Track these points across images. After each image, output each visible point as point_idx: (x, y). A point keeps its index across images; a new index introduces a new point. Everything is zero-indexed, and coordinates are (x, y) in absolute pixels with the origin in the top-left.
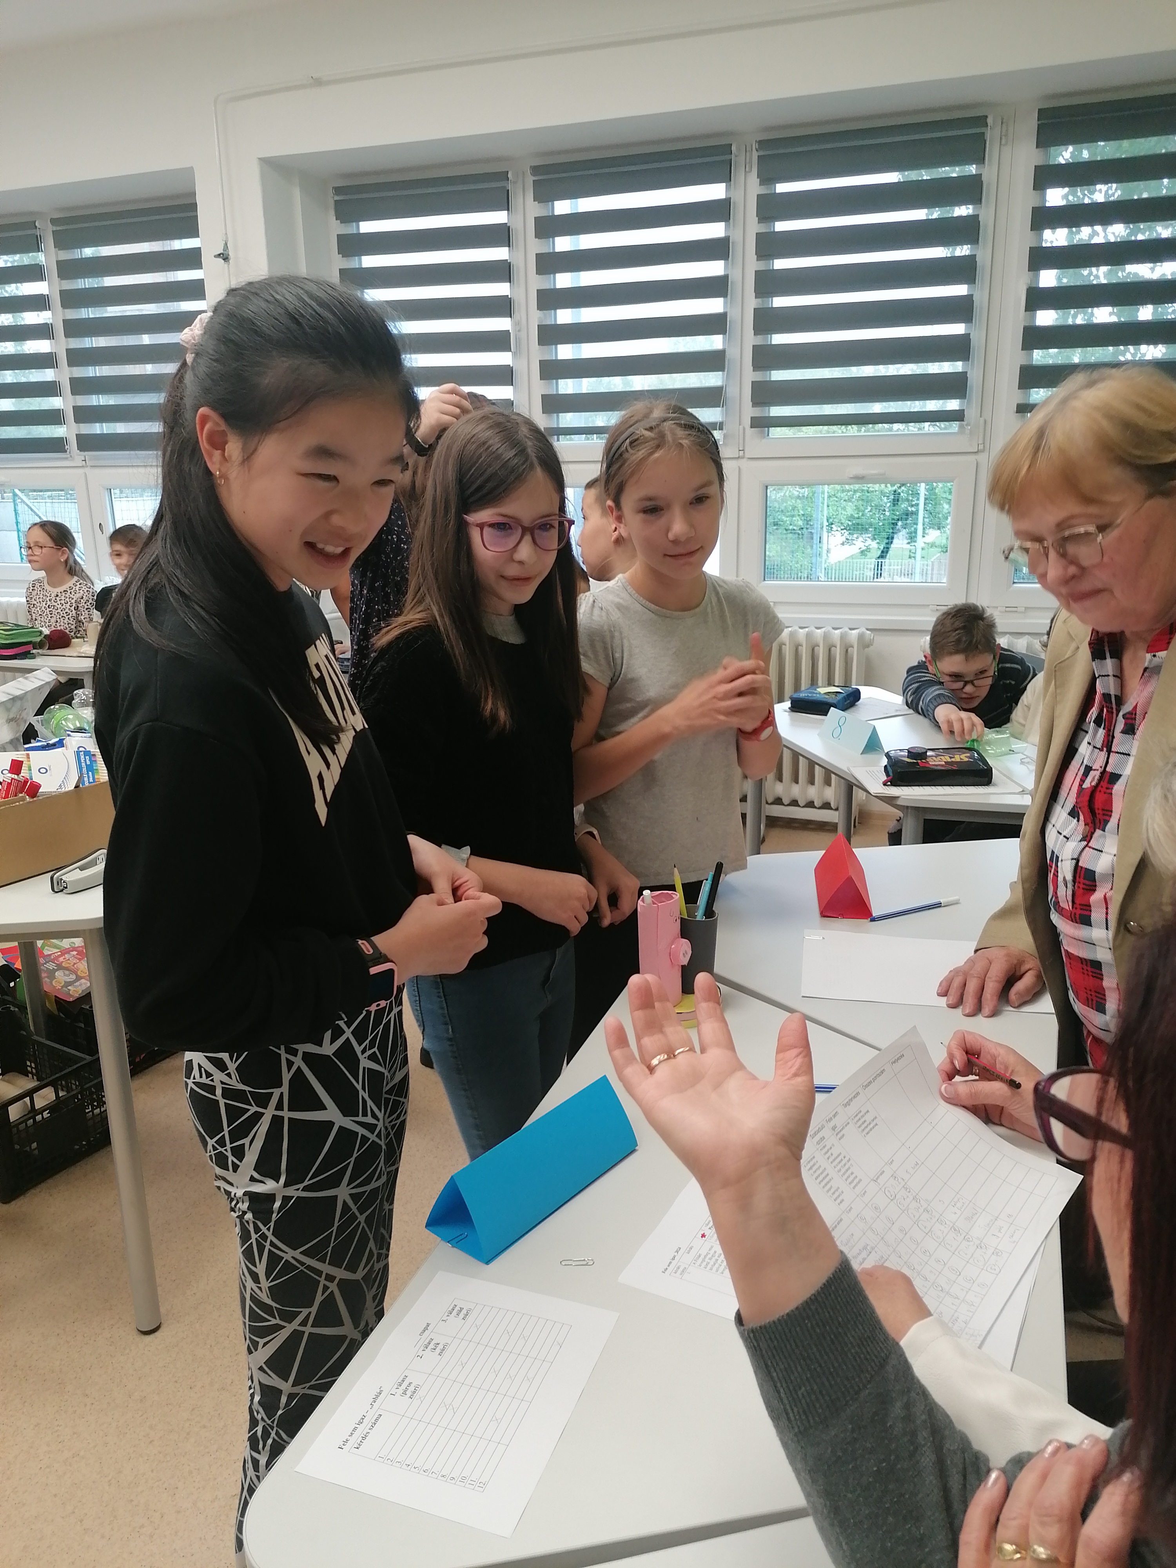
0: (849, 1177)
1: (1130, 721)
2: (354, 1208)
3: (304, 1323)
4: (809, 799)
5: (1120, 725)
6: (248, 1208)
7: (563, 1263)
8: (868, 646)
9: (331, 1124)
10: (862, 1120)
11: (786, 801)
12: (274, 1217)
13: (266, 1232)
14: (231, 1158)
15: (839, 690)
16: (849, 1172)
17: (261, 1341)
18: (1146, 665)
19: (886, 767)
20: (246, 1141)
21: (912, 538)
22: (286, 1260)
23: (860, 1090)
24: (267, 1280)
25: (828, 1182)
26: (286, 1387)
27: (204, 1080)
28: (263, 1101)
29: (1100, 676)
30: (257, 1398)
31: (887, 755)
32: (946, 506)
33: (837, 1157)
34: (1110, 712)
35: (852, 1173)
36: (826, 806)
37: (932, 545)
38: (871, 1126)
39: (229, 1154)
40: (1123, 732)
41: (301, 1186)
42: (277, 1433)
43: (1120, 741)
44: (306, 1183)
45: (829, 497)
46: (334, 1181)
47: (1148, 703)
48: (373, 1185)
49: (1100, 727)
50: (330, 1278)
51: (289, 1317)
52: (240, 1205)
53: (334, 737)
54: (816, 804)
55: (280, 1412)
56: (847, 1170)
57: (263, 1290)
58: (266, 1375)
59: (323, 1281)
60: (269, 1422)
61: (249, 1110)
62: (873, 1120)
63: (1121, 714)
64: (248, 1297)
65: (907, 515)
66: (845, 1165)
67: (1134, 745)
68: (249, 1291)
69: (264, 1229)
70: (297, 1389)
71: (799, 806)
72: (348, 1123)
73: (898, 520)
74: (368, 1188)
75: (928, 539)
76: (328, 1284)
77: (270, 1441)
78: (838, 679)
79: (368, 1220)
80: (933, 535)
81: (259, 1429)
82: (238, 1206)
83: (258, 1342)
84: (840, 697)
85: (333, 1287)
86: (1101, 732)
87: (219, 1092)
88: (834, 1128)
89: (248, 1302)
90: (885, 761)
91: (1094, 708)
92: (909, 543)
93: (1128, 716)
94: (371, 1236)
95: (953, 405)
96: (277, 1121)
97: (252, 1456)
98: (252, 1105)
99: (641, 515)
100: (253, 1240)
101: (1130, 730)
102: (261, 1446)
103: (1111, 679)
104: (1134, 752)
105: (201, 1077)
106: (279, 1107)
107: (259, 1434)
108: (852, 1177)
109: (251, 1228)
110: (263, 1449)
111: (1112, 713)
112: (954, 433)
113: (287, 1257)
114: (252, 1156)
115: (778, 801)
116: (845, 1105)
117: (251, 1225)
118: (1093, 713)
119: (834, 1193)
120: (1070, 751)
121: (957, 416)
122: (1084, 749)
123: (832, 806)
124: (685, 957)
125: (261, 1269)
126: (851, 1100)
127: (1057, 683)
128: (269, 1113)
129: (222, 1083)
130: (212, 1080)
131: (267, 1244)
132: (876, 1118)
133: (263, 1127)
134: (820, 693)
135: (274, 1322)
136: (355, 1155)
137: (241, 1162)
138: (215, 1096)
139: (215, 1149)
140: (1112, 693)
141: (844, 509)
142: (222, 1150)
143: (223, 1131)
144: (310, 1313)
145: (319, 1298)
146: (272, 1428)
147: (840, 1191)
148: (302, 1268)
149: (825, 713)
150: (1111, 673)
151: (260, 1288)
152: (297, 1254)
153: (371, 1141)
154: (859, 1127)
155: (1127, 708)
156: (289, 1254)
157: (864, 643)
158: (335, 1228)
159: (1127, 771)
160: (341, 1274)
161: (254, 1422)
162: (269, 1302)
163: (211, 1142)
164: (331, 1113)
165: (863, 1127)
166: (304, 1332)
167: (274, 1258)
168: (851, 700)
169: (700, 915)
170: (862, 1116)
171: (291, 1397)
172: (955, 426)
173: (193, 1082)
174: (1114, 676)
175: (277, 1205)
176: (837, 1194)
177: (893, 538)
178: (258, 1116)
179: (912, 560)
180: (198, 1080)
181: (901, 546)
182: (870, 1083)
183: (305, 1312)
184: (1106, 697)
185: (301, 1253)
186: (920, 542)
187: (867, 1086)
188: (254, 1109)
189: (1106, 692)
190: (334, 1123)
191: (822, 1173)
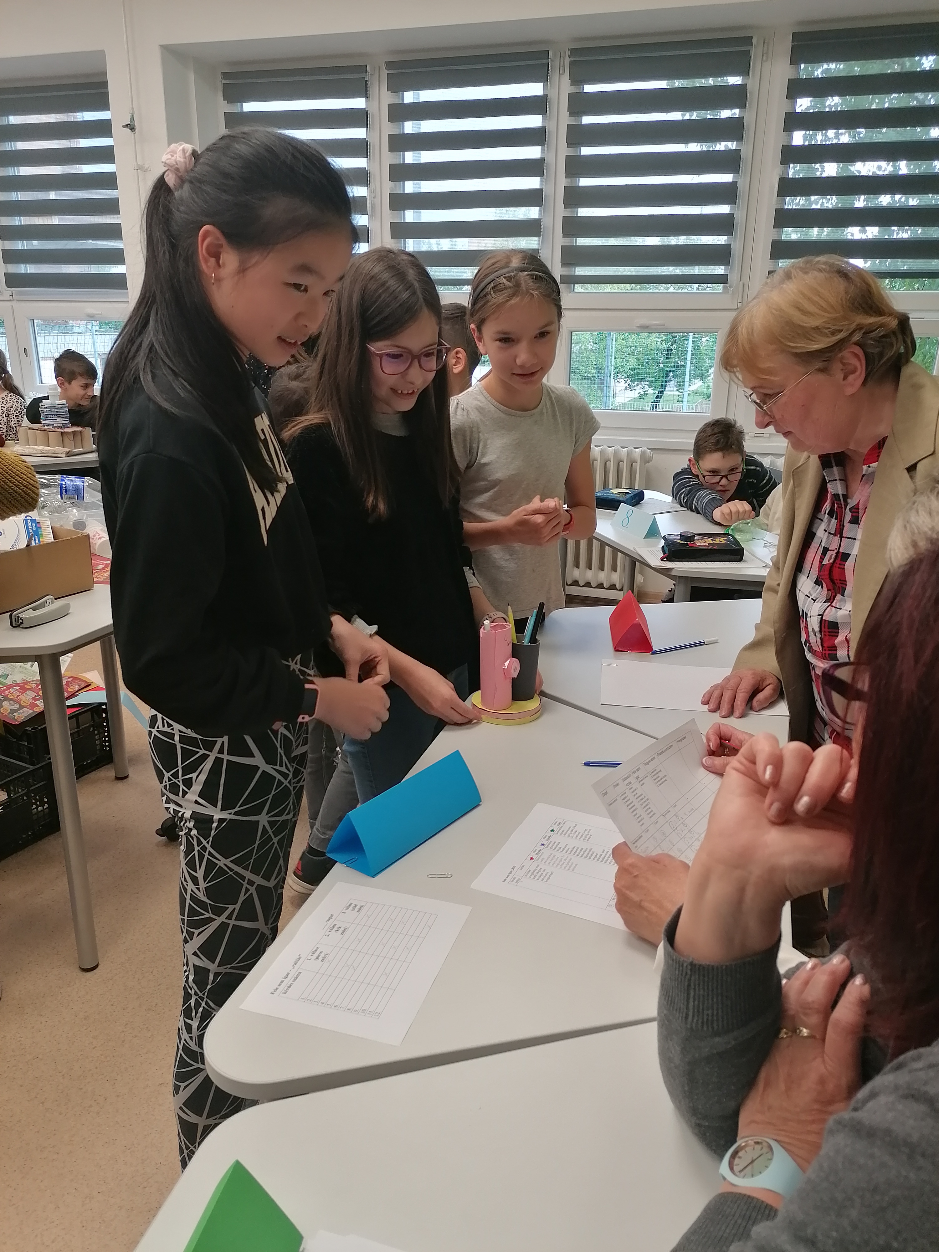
0: (647, 810)
1: (854, 514)
2: (270, 832)
3: (229, 917)
4: (600, 582)
5: (848, 516)
6: (193, 826)
7: (430, 876)
8: (648, 462)
9: (257, 768)
10: (657, 776)
11: (581, 584)
12: (213, 833)
13: (206, 845)
14: (182, 787)
15: (627, 491)
16: (648, 807)
17: (196, 932)
18: (864, 473)
19: (663, 547)
20: (194, 775)
21: (680, 386)
22: (220, 866)
23: (655, 756)
24: (205, 882)
25: (635, 810)
26: (213, 967)
27: (166, 729)
28: (210, 746)
29: (829, 481)
30: (191, 978)
31: (664, 538)
32: (708, 361)
33: (640, 796)
34: (840, 507)
35: (650, 808)
36: (613, 587)
37: (695, 393)
38: (663, 780)
39: (181, 784)
40: (850, 522)
41: (233, 811)
42: (207, 1003)
43: (848, 529)
44: (237, 809)
45: (616, 351)
46: (257, 810)
47: (867, 501)
48: (284, 817)
49: (832, 518)
50: (251, 883)
51: (218, 912)
52: (187, 824)
53: (274, 485)
54: (605, 586)
55: (209, 987)
56: (646, 806)
57: (201, 889)
58: (198, 959)
59: (245, 885)
60: (201, 994)
61: (198, 752)
62: (664, 777)
63: (848, 508)
64: (188, 897)
65: (678, 367)
66: (645, 802)
67: (859, 532)
68: (189, 892)
69: (204, 842)
70: (222, 970)
71: (592, 587)
72: (269, 769)
73: (670, 371)
74: (281, 819)
75: (694, 387)
76: (249, 887)
77: (201, 1010)
78: (625, 481)
79: (280, 842)
80: (697, 385)
81: (193, 1001)
82: (186, 825)
83: (194, 933)
84: (628, 496)
85: (253, 890)
86: (834, 521)
87: (177, 738)
88: (637, 778)
89: (188, 901)
90: (662, 542)
91: (826, 504)
92: (677, 390)
93: (853, 510)
94: (281, 855)
95: (719, 270)
96: (218, 762)
97: (185, 1021)
98: (201, 749)
99: (498, 342)
100: (196, 852)
101: (855, 521)
102: (193, 1014)
103: (838, 482)
104: (859, 537)
105: (164, 726)
106: (221, 751)
107: (193, 1005)
108: (649, 811)
109: (195, 843)
110: (196, 1016)
111: (842, 508)
112: (720, 293)
113: (220, 864)
114: (197, 787)
115: (576, 583)
116: (646, 764)
117: (195, 839)
118: (827, 506)
119: (638, 818)
120: (809, 536)
121: (722, 279)
122: (820, 533)
123: (617, 587)
124: (515, 671)
125: (200, 874)
126: (649, 761)
127: (795, 484)
128: (213, 755)
129: (180, 731)
130: (173, 729)
131: (206, 854)
132: (666, 776)
133: (208, 765)
134: (613, 493)
135: (207, 915)
136: (273, 793)
137: (189, 790)
138: (174, 741)
139: (170, 780)
140: (840, 493)
141: (628, 361)
142: (176, 781)
143: (178, 767)
144: (235, 909)
145: (242, 898)
146: (202, 999)
147: (642, 817)
148: (231, 873)
149: (616, 508)
150: (837, 478)
151: (198, 889)
152: (228, 862)
153: (284, 785)
154: (655, 780)
155: (852, 503)
156: (222, 862)
157: (645, 460)
158: (256, 845)
159: (855, 551)
160: (258, 880)
161: (187, 997)
162: (205, 899)
163: (167, 775)
164: (258, 760)
165: (657, 780)
166: (229, 924)
167: (210, 865)
168: (637, 499)
169: (526, 642)
170: (657, 773)
171: (216, 975)
172: (719, 287)
173: (157, 731)
174: (840, 480)
175: (215, 825)
176: (640, 819)
177: (666, 386)
178: (205, 757)
179: (681, 404)
180: (161, 729)
181: (672, 393)
182: (662, 752)
183: (231, 907)
184: (836, 496)
185: (231, 861)
186: (687, 389)
187: (660, 754)
188: (202, 752)
189: (835, 492)
190: (259, 768)
191: (630, 804)
